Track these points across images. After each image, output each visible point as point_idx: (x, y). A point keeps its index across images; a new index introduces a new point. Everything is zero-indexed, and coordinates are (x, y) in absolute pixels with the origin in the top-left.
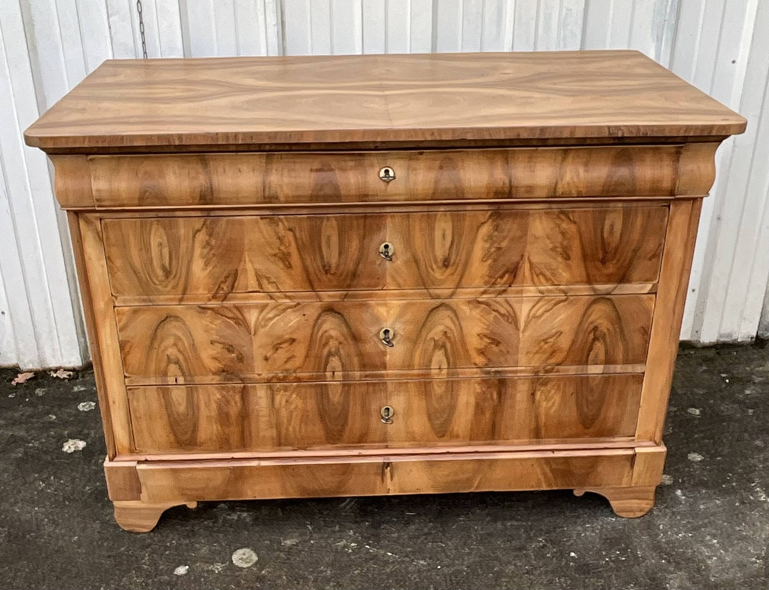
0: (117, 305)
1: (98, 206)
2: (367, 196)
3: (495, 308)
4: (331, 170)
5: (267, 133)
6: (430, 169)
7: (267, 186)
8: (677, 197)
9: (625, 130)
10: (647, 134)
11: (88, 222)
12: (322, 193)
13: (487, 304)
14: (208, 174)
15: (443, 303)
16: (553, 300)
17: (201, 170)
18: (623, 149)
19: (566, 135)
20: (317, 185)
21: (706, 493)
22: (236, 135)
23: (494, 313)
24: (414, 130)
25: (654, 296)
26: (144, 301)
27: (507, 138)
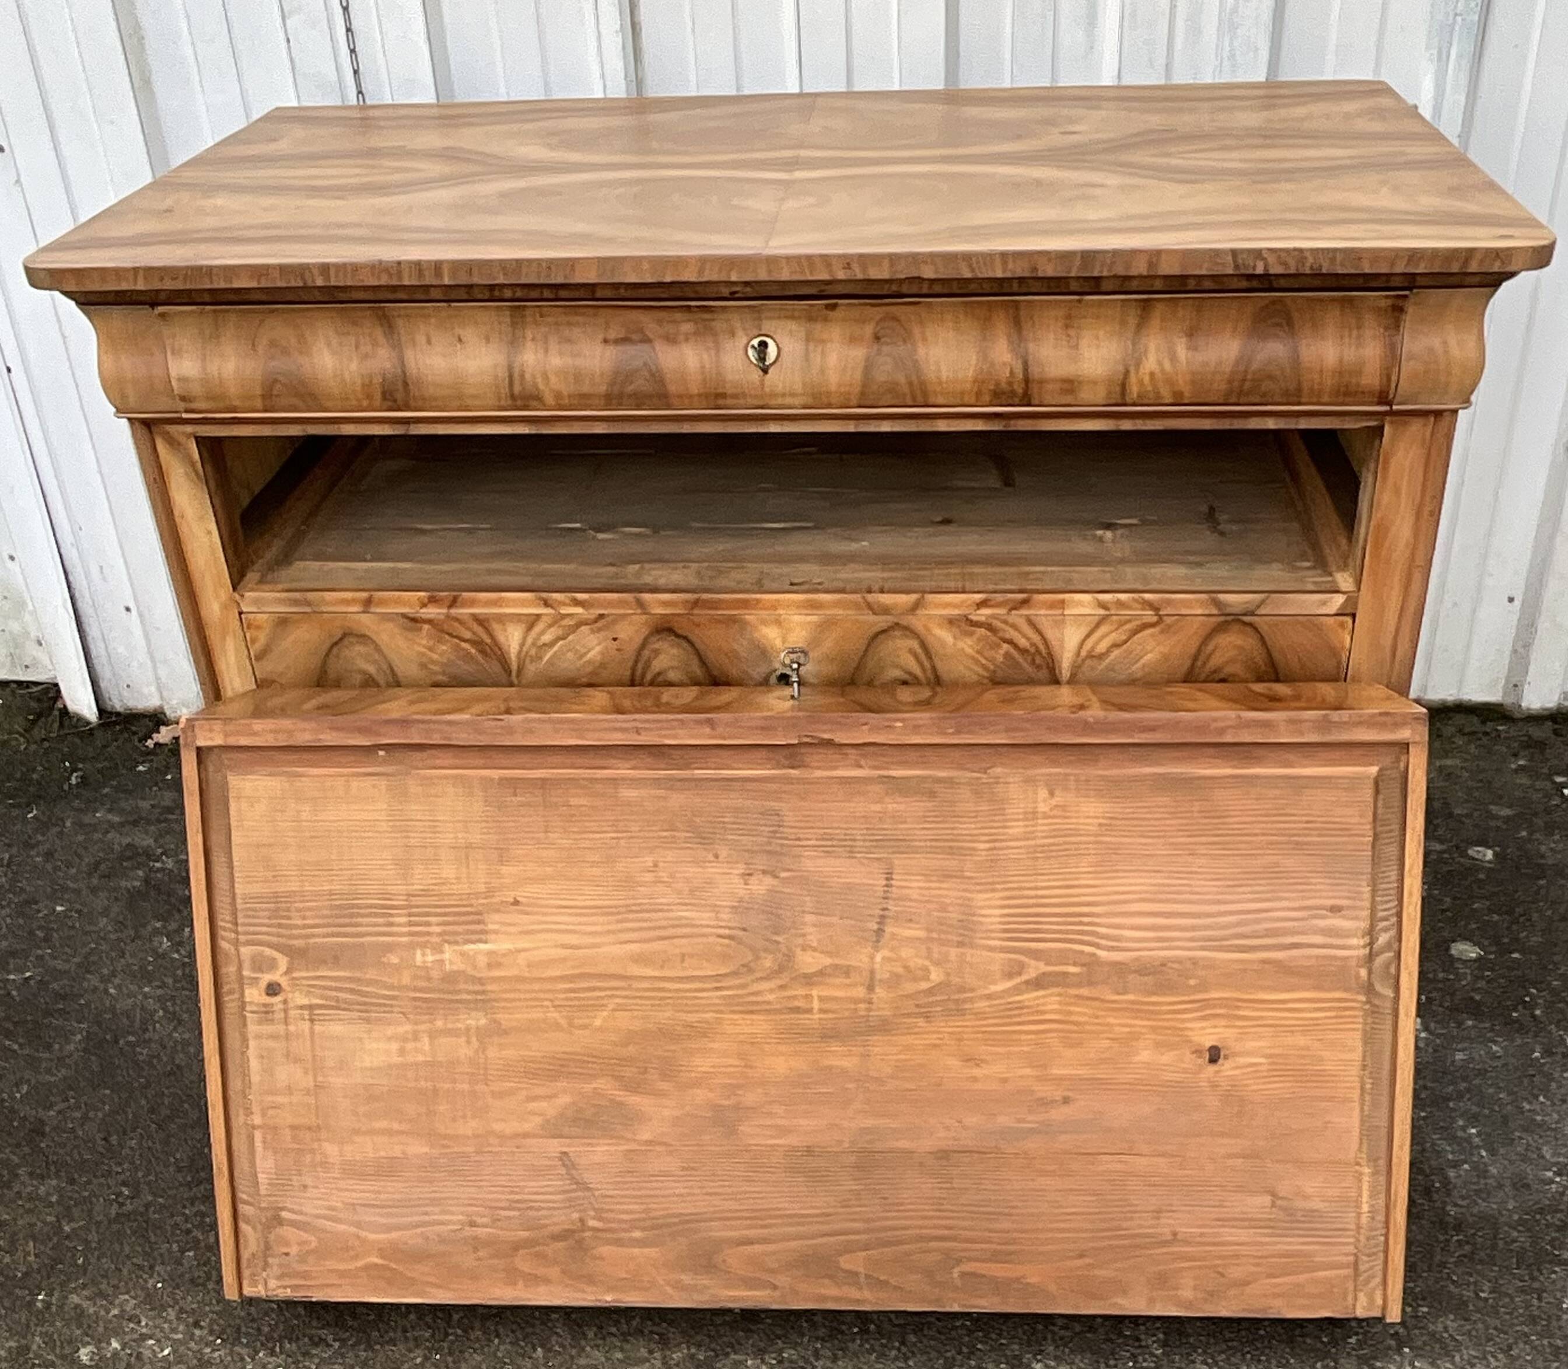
0: (244, 610)
1: (187, 411)
2: (723, 396)
3: (1007, 636)
4: (647, 341)
5: (501, 262)
6: (853, 340)
7: (516, 375)
8: (1395, 407)
9: (1272, 259)
10: (1321, 266)
11: (173, 443)
12: (630, 389)
13: (990, 627)
14: (397, 347)
15: (897, 624)
16: (1129, 621)
17: (381, 339)
18: (1274, 302)
19: (1140, 268)
20: (616, 373)
21: (1474, 1027)
22: (438, 266)
23: (1005, 646)
24: (809, 258)
25: (1349, 620)
26: (296, 602)
27: (1009, 275)
